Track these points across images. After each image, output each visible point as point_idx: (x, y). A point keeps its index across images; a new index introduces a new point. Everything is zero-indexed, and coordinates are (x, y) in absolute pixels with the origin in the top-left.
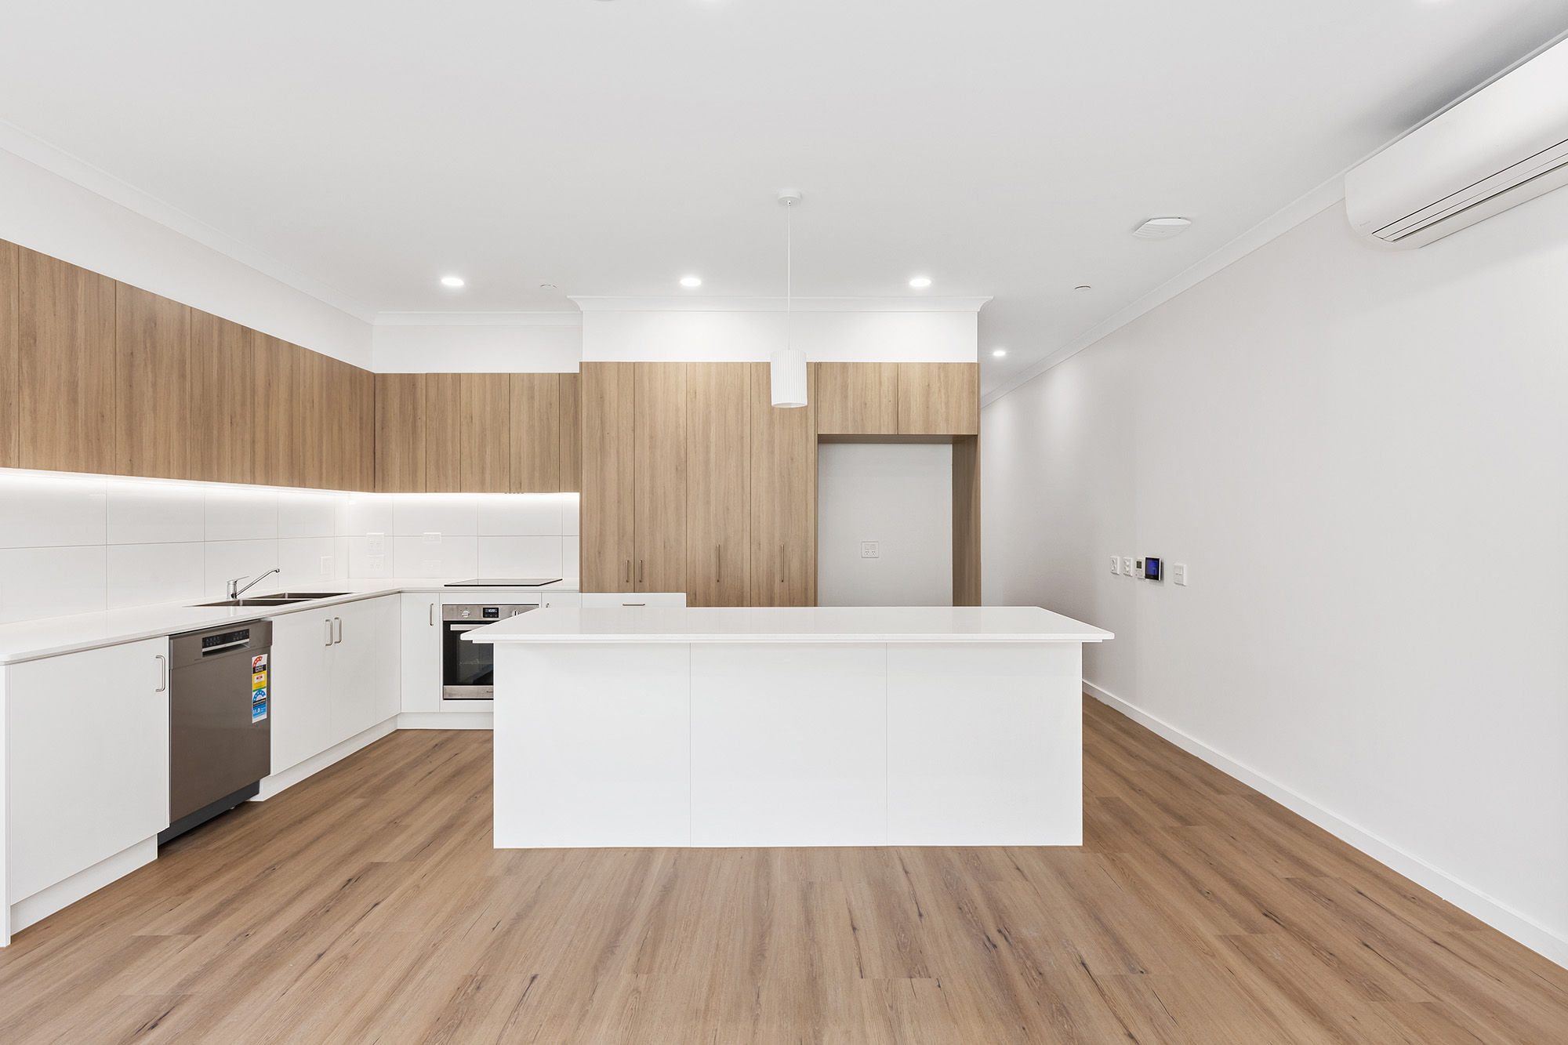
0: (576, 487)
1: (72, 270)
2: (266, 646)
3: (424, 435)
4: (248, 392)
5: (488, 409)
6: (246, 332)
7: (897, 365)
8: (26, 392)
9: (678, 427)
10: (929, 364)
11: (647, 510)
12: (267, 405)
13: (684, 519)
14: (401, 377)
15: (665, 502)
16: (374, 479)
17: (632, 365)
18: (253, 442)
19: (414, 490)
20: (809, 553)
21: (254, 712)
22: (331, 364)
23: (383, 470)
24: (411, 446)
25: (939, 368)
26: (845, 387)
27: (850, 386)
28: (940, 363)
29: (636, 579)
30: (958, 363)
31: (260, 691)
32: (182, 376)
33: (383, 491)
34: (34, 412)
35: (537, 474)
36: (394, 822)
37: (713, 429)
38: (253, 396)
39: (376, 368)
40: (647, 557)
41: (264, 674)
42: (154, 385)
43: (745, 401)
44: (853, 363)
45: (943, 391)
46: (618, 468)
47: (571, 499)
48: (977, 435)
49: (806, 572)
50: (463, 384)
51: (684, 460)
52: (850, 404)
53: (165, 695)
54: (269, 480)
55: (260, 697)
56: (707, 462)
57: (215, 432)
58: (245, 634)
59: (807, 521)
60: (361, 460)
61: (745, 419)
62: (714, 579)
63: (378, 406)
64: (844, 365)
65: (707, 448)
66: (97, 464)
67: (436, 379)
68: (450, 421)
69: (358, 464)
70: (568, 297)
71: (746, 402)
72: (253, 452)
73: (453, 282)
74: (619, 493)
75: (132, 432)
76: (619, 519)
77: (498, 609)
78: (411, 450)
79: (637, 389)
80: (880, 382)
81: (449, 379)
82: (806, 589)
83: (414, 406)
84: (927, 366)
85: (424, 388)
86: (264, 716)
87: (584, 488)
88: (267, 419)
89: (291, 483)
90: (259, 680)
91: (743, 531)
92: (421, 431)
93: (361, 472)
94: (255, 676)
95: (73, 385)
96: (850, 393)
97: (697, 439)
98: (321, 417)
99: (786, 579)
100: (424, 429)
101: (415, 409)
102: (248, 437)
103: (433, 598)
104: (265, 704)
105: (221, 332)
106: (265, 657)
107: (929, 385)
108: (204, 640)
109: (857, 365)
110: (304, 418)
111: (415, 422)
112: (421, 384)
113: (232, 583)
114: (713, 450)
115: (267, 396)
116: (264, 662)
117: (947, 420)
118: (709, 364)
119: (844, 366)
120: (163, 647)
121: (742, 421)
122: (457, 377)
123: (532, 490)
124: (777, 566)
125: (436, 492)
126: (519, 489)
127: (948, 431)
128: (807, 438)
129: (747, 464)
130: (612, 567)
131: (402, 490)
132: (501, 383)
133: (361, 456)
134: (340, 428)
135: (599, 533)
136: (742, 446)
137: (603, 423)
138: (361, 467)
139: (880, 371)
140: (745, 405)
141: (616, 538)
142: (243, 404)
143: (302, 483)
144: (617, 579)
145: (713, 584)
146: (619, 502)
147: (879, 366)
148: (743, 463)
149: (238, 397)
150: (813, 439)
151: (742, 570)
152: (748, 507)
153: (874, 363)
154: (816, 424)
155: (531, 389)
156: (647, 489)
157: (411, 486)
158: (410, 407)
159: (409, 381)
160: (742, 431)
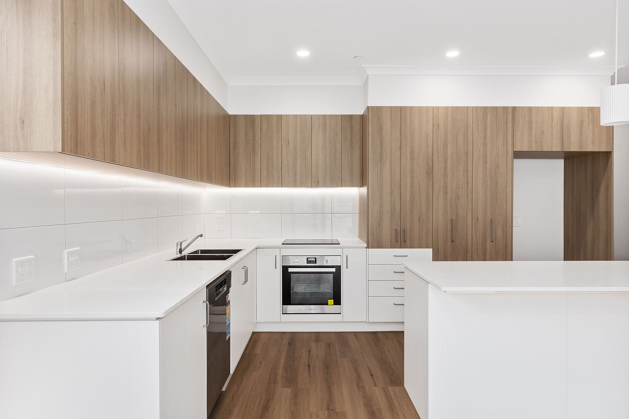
0: (363, 183)
1: (138, 20)
2: (230, 289)
3: (260, 152)
5: (298, 136)
6: (195, 80)
7: (563, 108)
9: (427, 146)
10: (582, 108)
11: (408, 198)
13: (431, 203)
14: (246, 116)
15: (419, 192)
16: (230, 179)
17: (400, 108)
19: (254, 186)
20: (508, 224)
23: (235, 173)
24: (252, 159)
25: (589, 110)
26: (530, 122)
27: (534, 121)
28: (589, 107)
29: (402, 240)
31: (228, 319)
33: (235, 186)
35: (328, 177)
37: (449, 147)
40: (408, 226)
41: (229, 306)
43: (469, 131)
44: (536, 107)
45: (591, 125)
46: (391, 172)
48: (612, 152)
49: (506, 236)
50: (283, 122)
51: (431, 167)
52: (534, 133)
55: (228, 322)
56: (445, 168)
58: (225, 281)
59: (507, 204)
60: (226, 168)
61: (469, 142)
63: (232, 134)
65: (446, 160)
67: (267, 118)
68: (275, 144)
70: (362, 65)
73: (303, 53)
74: (391, 187)
76: (391, 203)
77: (316, 258)
78: (252, 162)
79: (402, 123)
80: (552, 119)
81: (275, 118)
82: (506, 246)
83: (253, 135)
84: (581, 109)
85: (259, 123)
86: (229, 335)
87: (370, 184)
88: (201, 138)
89: (208, 180)
90: (228, 311)
91: (467, 211)
92: (258, 150)
93: (226, 174)
96: (534, 126)
97: (439, 154)
98: (216, 140)
99: (494, 241)
100: (260, 149)
101: (254, 136)
103: (276, 252)
104: (229, 326)
106: (229, 295)
107: (582, 121)
108: (216, 287)
109: (538, 108)
111: (254, 144)
112: (258, 122)
113: (179, 244)
114: (449, 161)
116: (229, 298)
117: (593, 142)
118: (447, 108)
119: (530, 109)
120: (205, 295)
121: (467, 143)
122: (280, 117)
123: (325, 185)
124: (488, 232)
125: (267, 187)
127: (593, 149)
128: (507, 153)
129: (470, 169)
130: (387, 232)
131: (246, 185)
133: (226, 165)
134: (221, 147)
135: (379, 212)
136: (467, 159)
137: (381, 144)
139: (552, 112)
140: (469, 133)
141: (389, 215)
143: (211, 180)
144: (390, 240)
145: (449, 243)
146: (391, 193)
147: (551, 109)
148: (467, 169)
150: (511, 154)
151: (467, 235)
152: (470, 195)
153: (549, 107)
154: (513, 145)
155: (325, 124)
156: (409, 185)
157: (252, 183)
158: (251, 135)
159: (251, 119)
160: (467, 149)
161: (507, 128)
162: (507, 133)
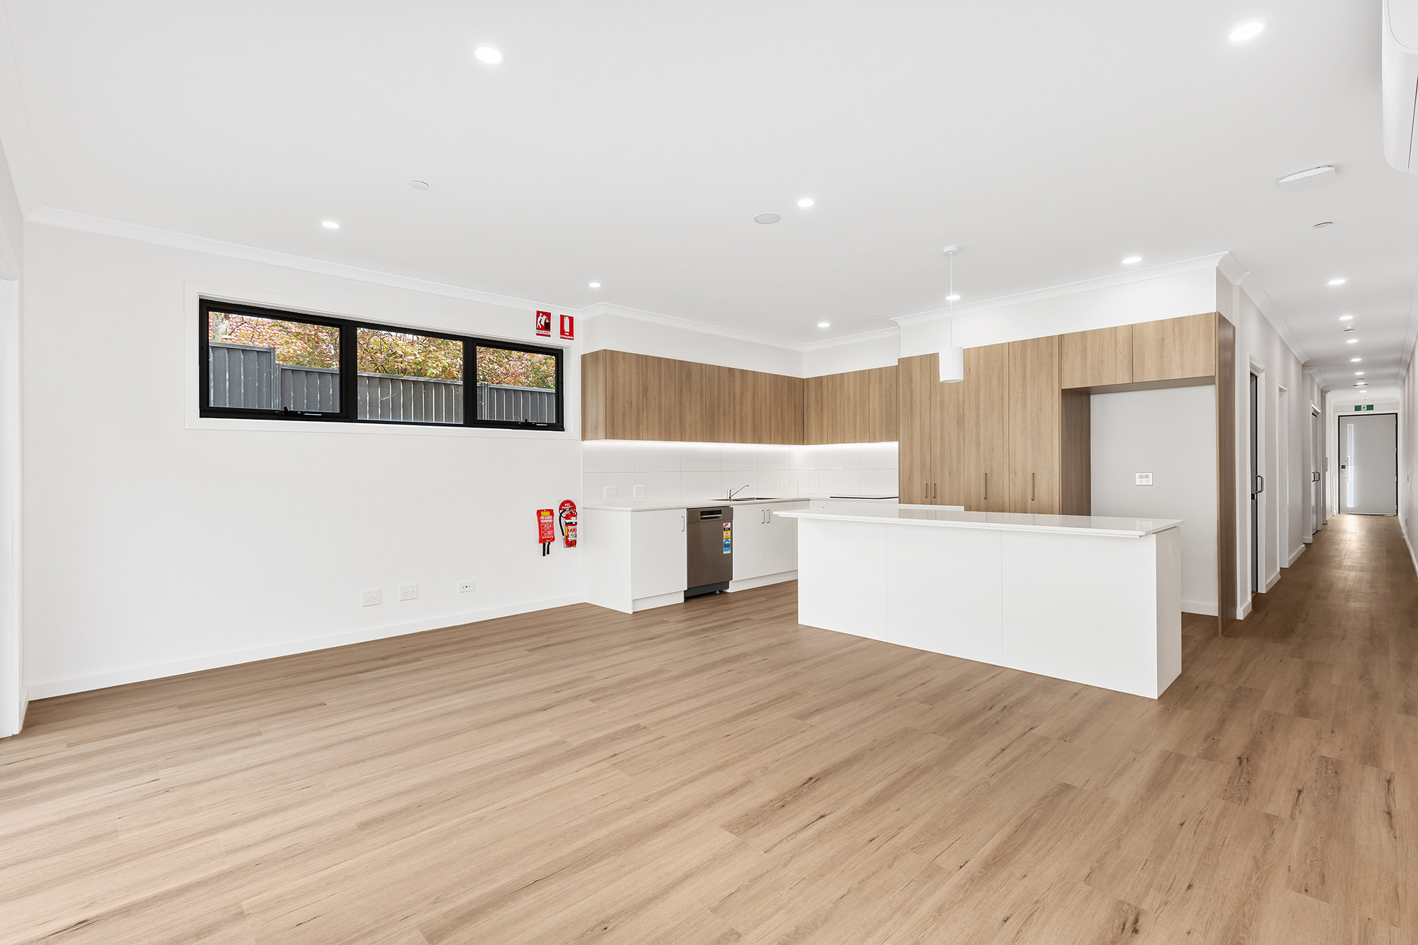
0: (897, 439)
1: (660, 359)
2: (730, 520)
3: (827, 411)
4: (732, 399)
5: (858, 392)
6: (731, 370)
7: (1133, 326)
8: (645, 411)
9: (958, 393)
10: (1163, 321)
11: (939, 451)
12: (742, 404)
13: (963, 455)
14: (816, 379)
15: (950, 444)
16: (802, 439)
17: (928, 356)
18: (734, 423)
19: (822, 443)
20: (1054, 480)
21: (724, 549)
22: (776, 378)
23: (807, 432)
24: (820, 418)
25: (1173, 323)
26: (1084, 351)
27: (1089, 349)
28: (1174, 319)
29: (932, 496)
30: (1193, 316)
31: (727, 540)
32: (702, 396)
33: (808, 444)
34: (647, 418)
35: (884, 430)
36: (771, 608)
37: (982, 392)
38: (734, 401)
39: (804, 377)
40: (938, 482)
41: (729, 532)
42: (690, 401)
43: (1004, 371)
44: (1093, 330)
45: (1177, 342)
46: (921, 424)
47: (893, 446)
48: (1217, 376)
49: (1052, 494)
50: (845, 378)
51: (962, 415)
52: (1089, 363)
53: (685, 533)
54: (743, 440)
55: (727, 542)
56: (979, 416)
57: (716, 420)
58: (720, 512)
59: (1052, 455)
60: (795, 428)
61: (1004, 383)
62: (983, 496)
63: (805, 396)
64: (1084, 334)
65: (978, 406)
66: (668, 437)
67: (832, 377)
68: (839, 402)
69: (793, 430)
70: (890, 319)
71: (1006, 371)
72: (735, 427)
73: (824, 325)
74: (921, 440)
75: (682, 422)
76: (921, 456)
78: (820, 420)
79: (932, 373)
80: (1116, 342)
81: (839, 377)
82: (1053, 507)
83: (822, 395)
84: (1162, 323)
85: (826, 384)
86: (729, 552)
87: (901, 437)
88: (741, 411)
89: (754, 442)
90: (726, 534)
91: (1003, 463)
92: (825, 409)
93: (795, 434)
94: (724, 532)
95: (660, 406)
96: (1089, 354)
97: (971, 401)
98: (771, 407)
99: (1036, 499)
100: (826, 407)
101: (822, 397)
102: (731, 420)
104: (730, 546)
105: (719, 372)
106: (730, 524)
107: (1163, 339)
108: (701, 512)
109: (1096, 332)
110: (761, 409)
111: (821, 403)
112: (825, 382)
113: (729, 491)
114: (982, 407)
115: (741, 399)
116: (729, 526)
117: (1182, 366)
118: (979, 347)
120: (685, 513)
121: (1003, 385)
123: (881, 440)
124: (1030, 488)
126: (874, 440)
127: (1182, 375)
128: (1053, 392)
129: (1006, 415)
130: (917, 489)
131: (816, 443)
132: (864, 375)
133: (795, 425)
134: (782, 411)
135: (910, 467)
136: (1003, 403)
137: (911, 395)
138: (795, 431)
139: (1116, 334)
140: (1005, 374)
141: (920, 469)
142: (729, 405)
143: (760, 442)
144: (920, 495)
145: (983, 500)
146: (921, 446)
147: (1115, 330)
148: (1003, 415)
149: (727, 402)
150: (1057, 393)
151: (1003, 490)
152: (1006, 446)
153: (1110, 328)
154: (1060, 382)
155: (881, 377)
156: (939, 437)
157: (821, 441)
158: (820, 395)
159: (819, 380)
160: (1003, 392)
161: (1052, 361)
162: (1052, 369)
